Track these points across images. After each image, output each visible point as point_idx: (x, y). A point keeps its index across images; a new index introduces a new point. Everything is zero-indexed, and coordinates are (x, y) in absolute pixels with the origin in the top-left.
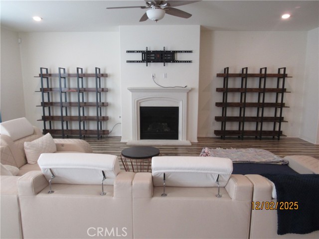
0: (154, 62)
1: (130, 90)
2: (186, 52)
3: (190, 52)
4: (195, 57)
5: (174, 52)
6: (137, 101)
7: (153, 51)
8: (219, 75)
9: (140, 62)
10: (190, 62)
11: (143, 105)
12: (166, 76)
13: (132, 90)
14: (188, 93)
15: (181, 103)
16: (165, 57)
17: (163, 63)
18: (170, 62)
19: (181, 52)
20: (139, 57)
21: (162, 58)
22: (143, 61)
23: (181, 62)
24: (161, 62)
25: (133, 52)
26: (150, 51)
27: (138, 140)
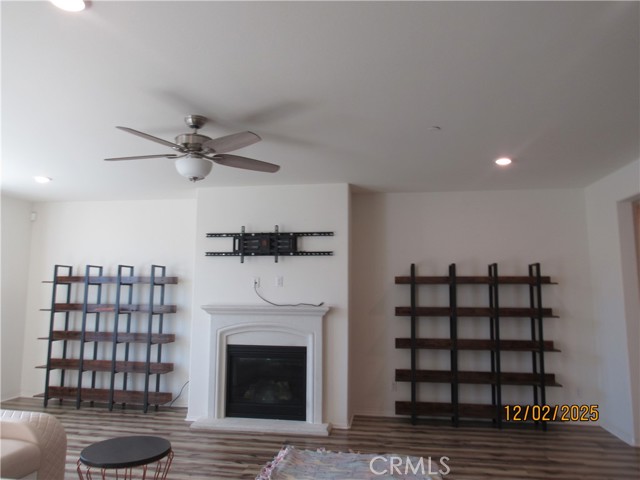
0: (256, 254)
1: (206, 310)
2: (320, 234)
3: (329, 234)
4: (340, 244)
5: (297, 235)
6: (221, 334)
7: (256, 234)
8: (399, 281)
9: (227, 254)
10: (329, 253)
11: (235, 341)
12: (281, 282)
13: (211, 310)
14: (325, 318)
15: (310, 338)
16: (279, 244)
17: (272, 258)
18: (287, 254)
19: (312, 234)
20: (227, 245)
21: (272, 247)
22: (235, 253)
23: (311, 254)
24: (271, 254)
25: (220, 235)
26: (249, 235)
27: (219, 417)
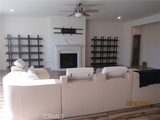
0: (66, 33)
1: (56, 46)
2: (80, 29)
3: (82, 29)
4: (84, 32)
5: (75, 29)
6: (59, 51)
7: (66, 29)
8: (92, 40)
9: (60, 33)
10: (82, 34)
11: (62, 53)
12: (72, 40)
14: (81, 47)
15: (78, 51)
16: (71, 31)
17: (70, 34)
18: (73, 34)
19: (78, 29)
20: (60, 31)
22: (62, 33)
23: (78, 34)
26: (65, 29)
27: (59, 69)
